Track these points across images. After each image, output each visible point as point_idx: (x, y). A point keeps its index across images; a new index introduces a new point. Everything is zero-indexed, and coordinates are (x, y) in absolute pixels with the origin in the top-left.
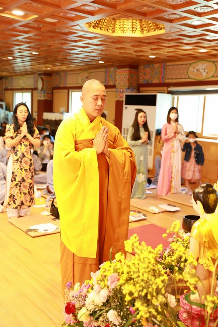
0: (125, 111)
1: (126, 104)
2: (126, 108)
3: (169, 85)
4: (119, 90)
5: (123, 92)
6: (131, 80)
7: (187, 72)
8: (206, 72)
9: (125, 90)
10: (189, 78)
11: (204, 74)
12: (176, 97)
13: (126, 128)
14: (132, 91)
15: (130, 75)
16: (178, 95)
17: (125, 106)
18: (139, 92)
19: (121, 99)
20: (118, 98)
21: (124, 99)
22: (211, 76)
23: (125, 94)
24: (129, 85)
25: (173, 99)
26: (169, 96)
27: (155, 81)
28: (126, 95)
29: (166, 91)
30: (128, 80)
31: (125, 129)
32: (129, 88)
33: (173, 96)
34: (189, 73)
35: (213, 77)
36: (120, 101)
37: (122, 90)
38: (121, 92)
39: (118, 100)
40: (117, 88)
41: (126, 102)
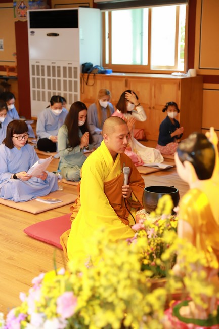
0: (31, 38)
1: (31, 27)
2: (33, 33)
4: (18, 5)
5: (24, 7)
9: (27, 4)
12: (107, 12)
13: (36, 64)
14: (40, 5)
16: (110, 10)
17: (30, 30)
18: (51, 8)
19: (23, 20)
20: (19, 19)
21: (28, 19)
23: (28, 11)
25: (103, 15)
26: (97, 12)
28: (31, 13)
29: (91, 4)
31: (33, 66)
32: (34, 1)
33: (103, 11)
36: (22, 22)
37: (22, 5)
38: (21, 8)
39: (19, 21)
40: (15, 2)
41: (31, 24)
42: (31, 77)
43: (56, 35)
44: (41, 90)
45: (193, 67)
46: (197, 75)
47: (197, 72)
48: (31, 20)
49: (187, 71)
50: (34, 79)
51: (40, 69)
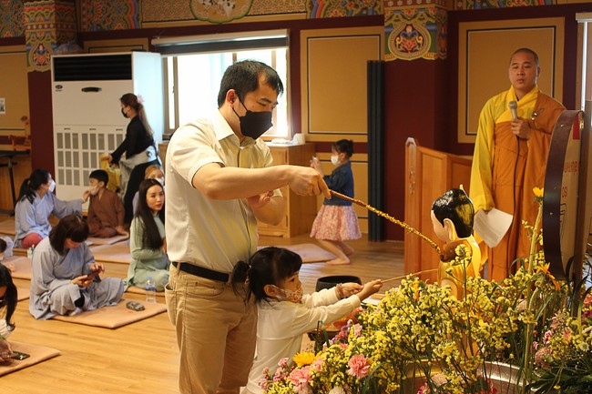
0: (55, 95)
1: (56, 80)
2: (59, 87)
3: (151, 33)
4: (34, 48)
5: (44, 52)
6: (62, 26)
7: (191, 7)
8: (232, 6)
9: (49, 48)
10: (196, 19)
11: (228, 9)
12: (170, 59)
13: (64, 132)
14: (70, 50)
15: (57, 14)
16: (175, 56)
17: (54, 84)
19: (42, 69)
20: (34, 67)
21: (52, 68)
22: (243, 13)
23: (52, 57)
24: (58, 38)
25: (165, 62)
26: (156, 57)
27: (119, 26)
28: (55, 59)
29: (146, 47)
30: (56, 26)
31: (60, 135)
32: (59, 44)
33: (165, 56)
34: (194, 8)
35: (246, 15)
36: (40, 72)
37: (41, 48)
38: (39, 52)
39: (35, 71)
40: (29, 45)
41: (56, 74)
42: (56, 150)
43: (96, 90)
44: (73, 168)
45: (300, 132)
46: (307, 142)
47: (306, 137)
48: (55, 70)
49: (292, 137)
50: (60, 154)
51: (70, 139)
